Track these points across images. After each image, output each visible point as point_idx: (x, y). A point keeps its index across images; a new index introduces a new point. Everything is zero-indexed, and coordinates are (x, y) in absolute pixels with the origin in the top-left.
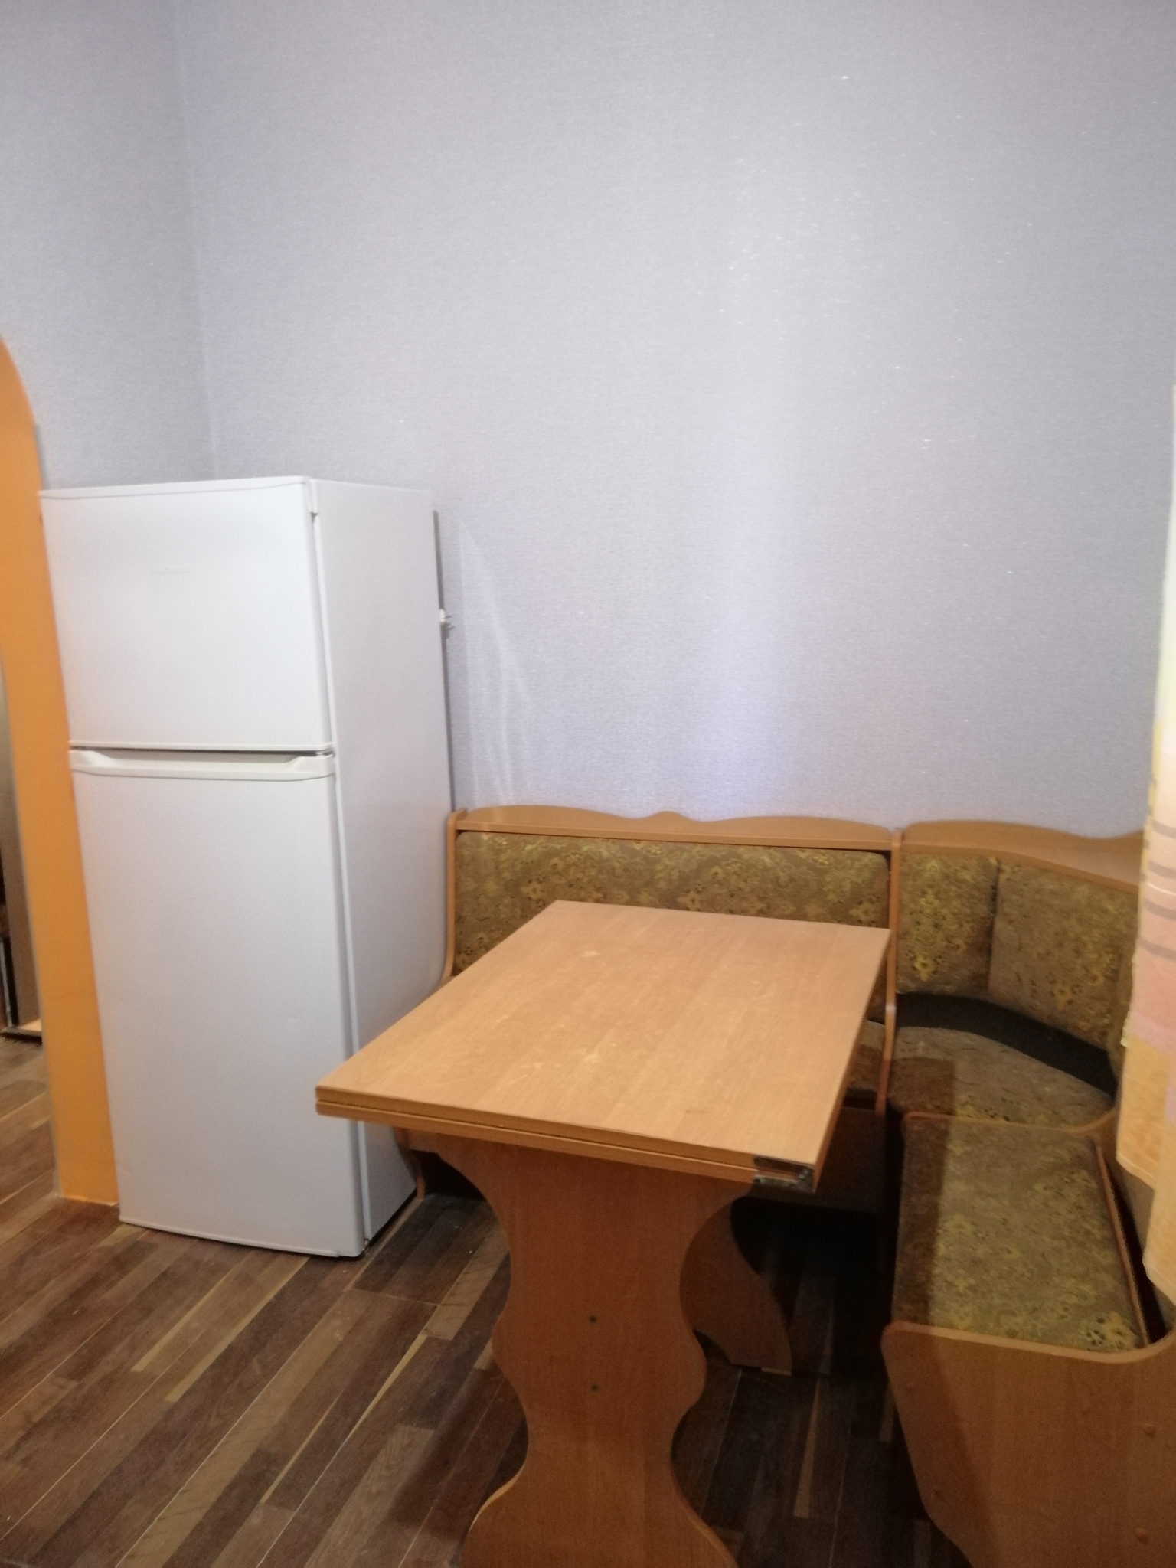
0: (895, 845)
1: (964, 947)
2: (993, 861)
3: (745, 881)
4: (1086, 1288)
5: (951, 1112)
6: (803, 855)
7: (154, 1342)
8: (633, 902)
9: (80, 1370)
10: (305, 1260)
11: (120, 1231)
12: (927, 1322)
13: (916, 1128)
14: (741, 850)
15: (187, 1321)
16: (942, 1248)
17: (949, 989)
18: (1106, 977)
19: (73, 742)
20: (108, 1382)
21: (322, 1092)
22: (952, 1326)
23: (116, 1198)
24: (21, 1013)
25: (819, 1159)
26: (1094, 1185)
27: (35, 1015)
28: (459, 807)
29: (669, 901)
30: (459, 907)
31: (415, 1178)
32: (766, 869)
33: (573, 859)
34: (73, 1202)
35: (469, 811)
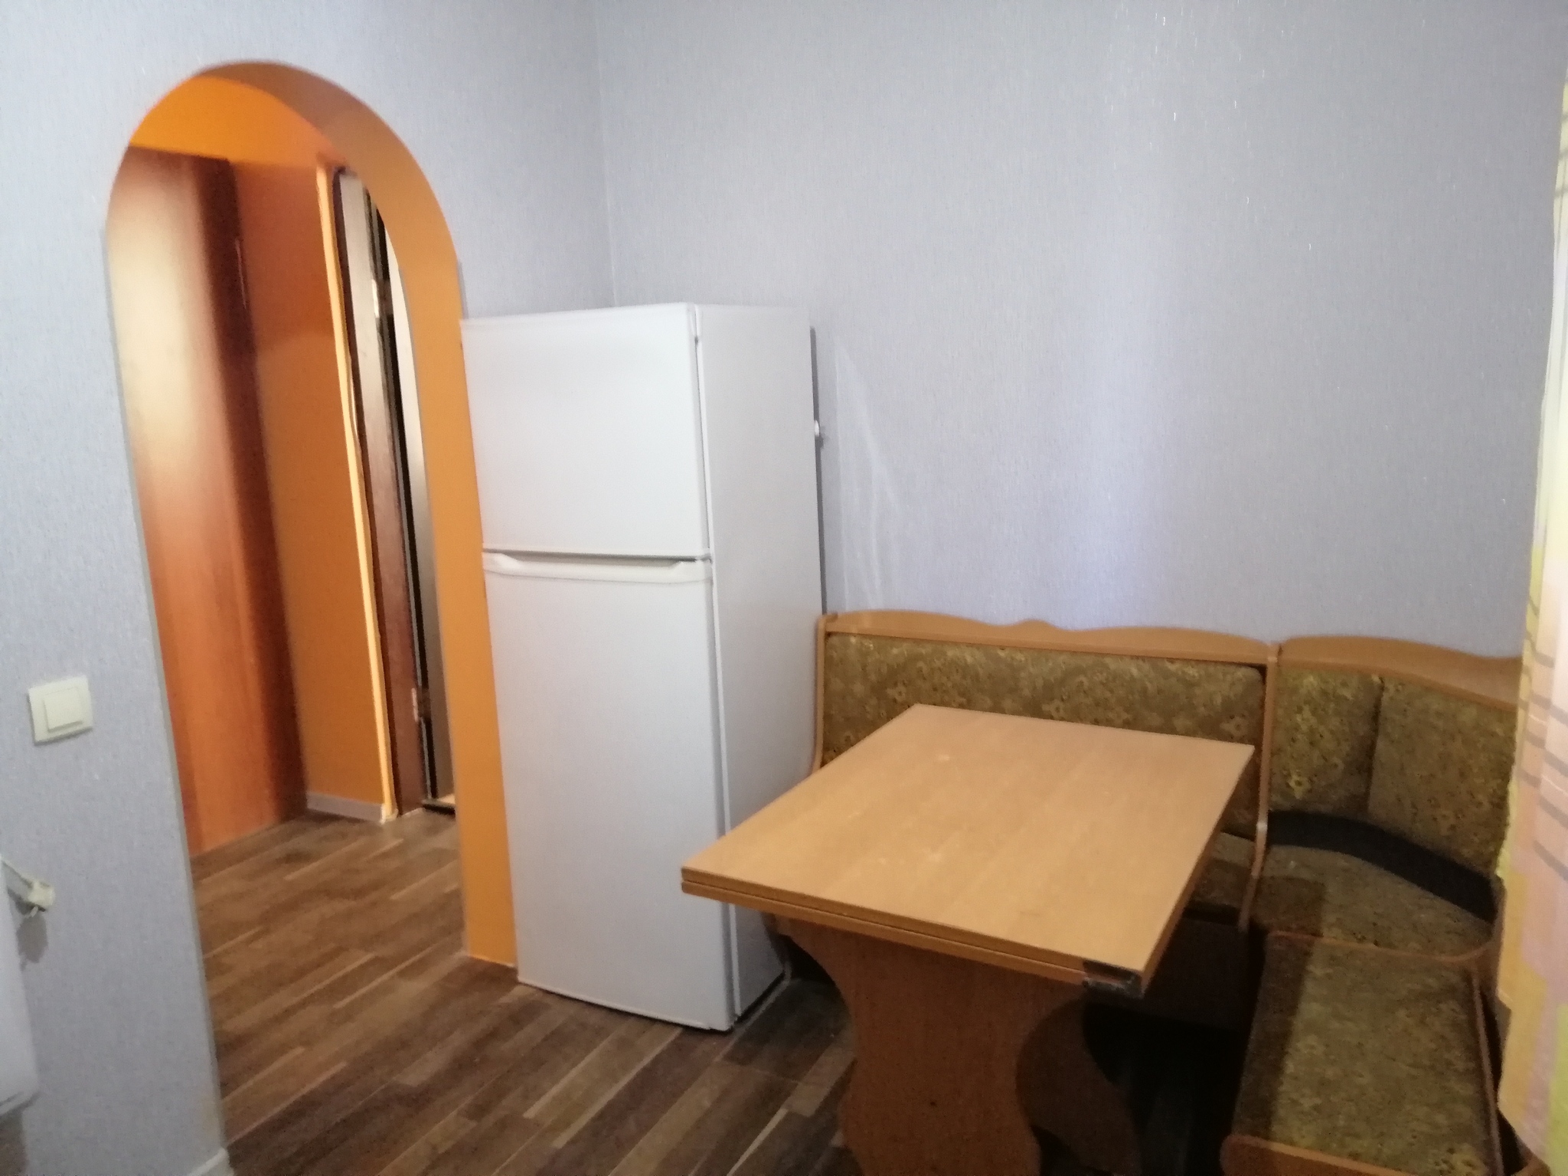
0: (1271, 659)
1: (1341, 766)
2: (1376, 679)
3: (1112, 691)
4: (1441, 1119)
5: (1317, 934)
6: (1172, 667)
7: (544, 1093)
8: (997, 708)
9: (478, 1111)
10: (678, 1031)
11: (517, 991)
12: (1267, 1138)
13: (1277, 947)
14: (1108, 660)
15: (573, 1076)
16: (1290, 1066)
17: (1324, 809)
18: (1492, 803)
19: (486, 545)
20: (503, 1125)
21: (685, 872)
22: (1292, 1143)
23: (515, 960)
24: (439, 788)
25: (1148, 966)
26: (1463, 1017)
27: (450, 789)
28: (830, 608)
29: (1034, 708)
30: (827, 705)
31: (783, 961)
32: (1133, 679)
33: (938, 664)
34: (480, 961)
35: (840, 615)
